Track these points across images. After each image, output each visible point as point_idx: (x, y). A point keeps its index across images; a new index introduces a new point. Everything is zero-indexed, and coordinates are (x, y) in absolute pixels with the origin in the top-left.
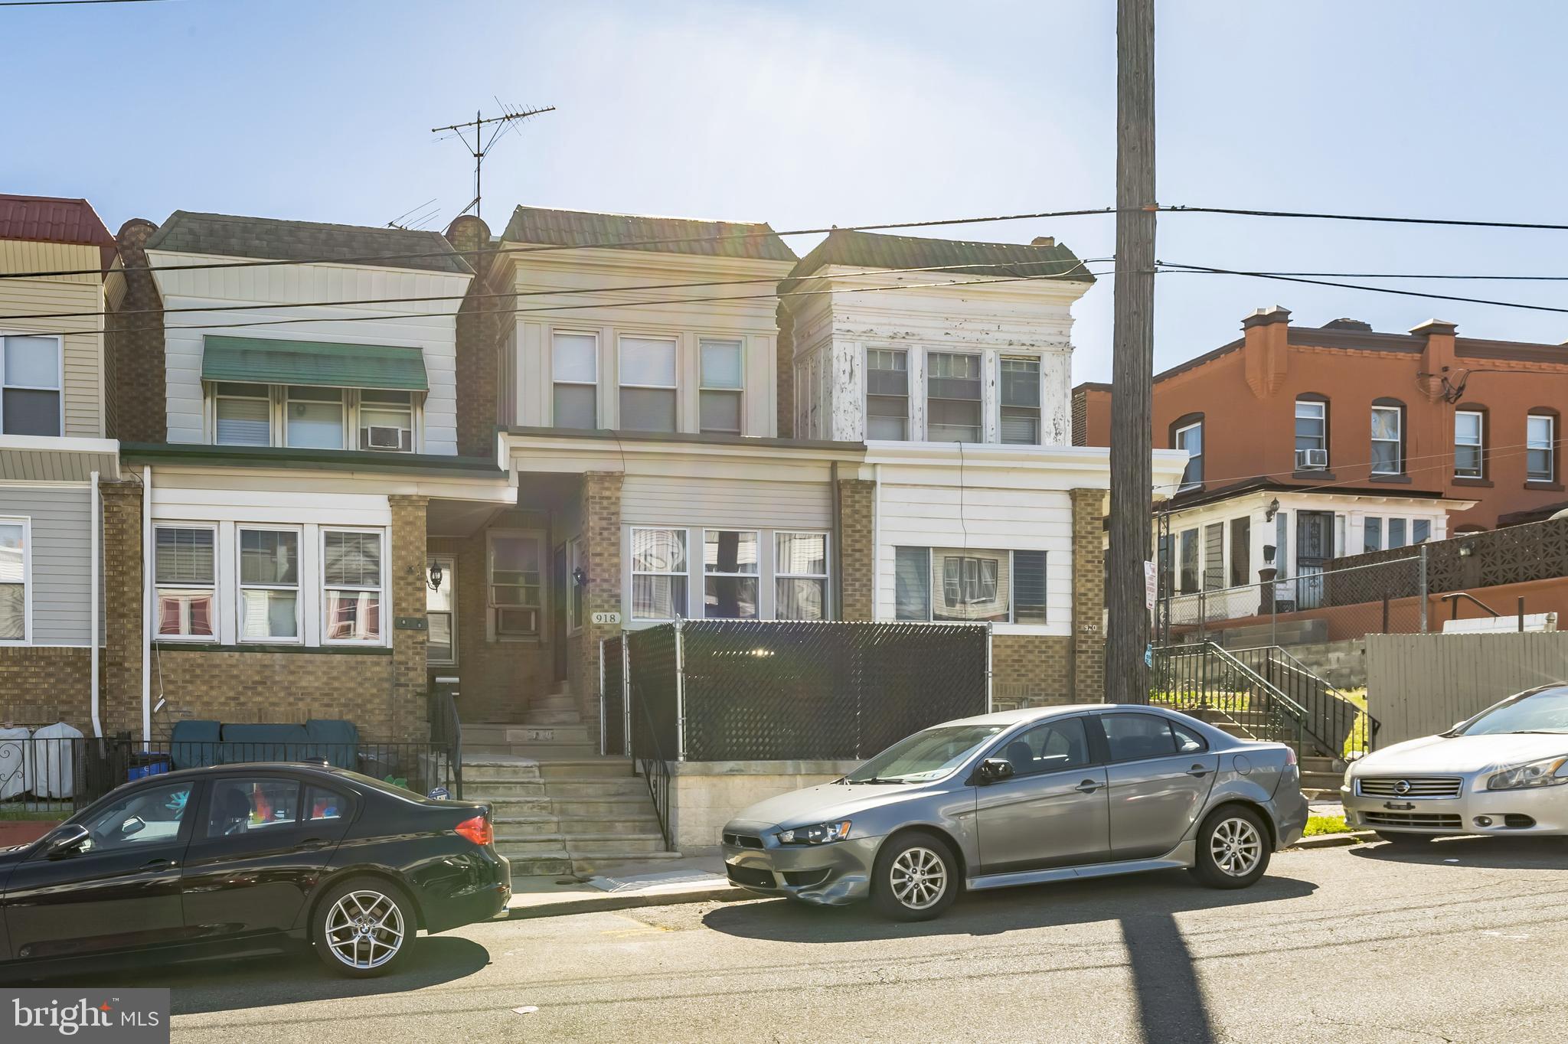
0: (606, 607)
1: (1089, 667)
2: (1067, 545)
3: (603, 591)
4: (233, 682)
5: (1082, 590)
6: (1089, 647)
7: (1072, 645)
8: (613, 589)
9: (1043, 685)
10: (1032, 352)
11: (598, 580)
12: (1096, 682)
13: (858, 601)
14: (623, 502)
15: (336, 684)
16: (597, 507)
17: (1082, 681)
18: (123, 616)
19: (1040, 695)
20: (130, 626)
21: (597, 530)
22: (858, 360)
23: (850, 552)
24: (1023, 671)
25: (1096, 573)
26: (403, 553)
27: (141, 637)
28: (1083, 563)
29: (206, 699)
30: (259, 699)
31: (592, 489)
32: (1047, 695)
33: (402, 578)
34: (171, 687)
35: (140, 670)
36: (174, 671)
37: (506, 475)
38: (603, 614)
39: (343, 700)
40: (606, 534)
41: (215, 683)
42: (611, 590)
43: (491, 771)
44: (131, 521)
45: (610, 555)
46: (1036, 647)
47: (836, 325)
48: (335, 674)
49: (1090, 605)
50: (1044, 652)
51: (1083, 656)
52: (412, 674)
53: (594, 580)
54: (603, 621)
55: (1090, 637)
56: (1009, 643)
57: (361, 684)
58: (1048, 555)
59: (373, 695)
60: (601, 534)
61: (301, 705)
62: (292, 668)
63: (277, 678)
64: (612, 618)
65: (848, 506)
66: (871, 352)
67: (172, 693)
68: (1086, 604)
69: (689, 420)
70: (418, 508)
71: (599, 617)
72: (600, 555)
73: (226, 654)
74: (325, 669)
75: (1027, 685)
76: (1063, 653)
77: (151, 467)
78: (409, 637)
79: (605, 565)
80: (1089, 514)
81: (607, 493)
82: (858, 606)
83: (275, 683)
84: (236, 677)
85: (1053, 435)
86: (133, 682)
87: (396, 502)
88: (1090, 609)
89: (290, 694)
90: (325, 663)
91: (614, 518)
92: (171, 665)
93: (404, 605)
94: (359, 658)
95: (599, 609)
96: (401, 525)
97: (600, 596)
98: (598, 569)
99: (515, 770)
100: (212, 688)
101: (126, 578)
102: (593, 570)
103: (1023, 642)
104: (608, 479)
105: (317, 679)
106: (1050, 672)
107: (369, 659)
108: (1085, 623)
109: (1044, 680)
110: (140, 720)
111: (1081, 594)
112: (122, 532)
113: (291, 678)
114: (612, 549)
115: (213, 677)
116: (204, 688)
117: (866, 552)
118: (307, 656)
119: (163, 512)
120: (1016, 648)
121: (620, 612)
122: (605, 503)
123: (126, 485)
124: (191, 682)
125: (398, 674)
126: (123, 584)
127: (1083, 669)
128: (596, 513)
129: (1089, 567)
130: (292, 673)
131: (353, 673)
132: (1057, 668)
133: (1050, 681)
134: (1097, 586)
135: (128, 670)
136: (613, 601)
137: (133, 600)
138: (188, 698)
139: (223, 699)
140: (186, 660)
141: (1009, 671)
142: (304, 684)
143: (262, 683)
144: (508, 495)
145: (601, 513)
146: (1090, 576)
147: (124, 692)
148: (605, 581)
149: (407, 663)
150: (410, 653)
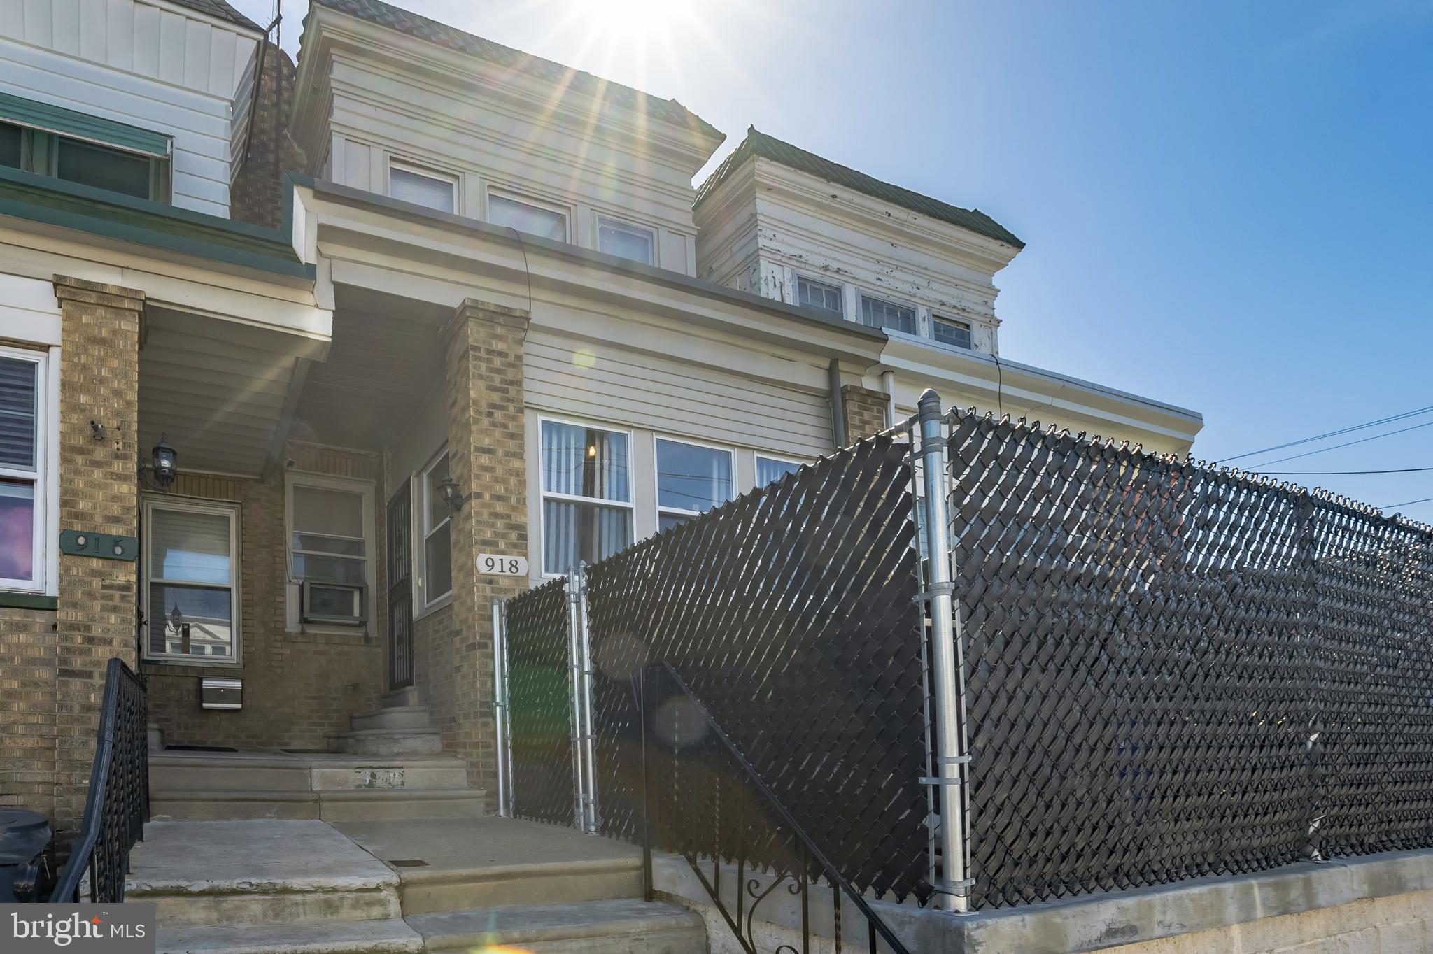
0: (502, 545)
3: (496, 515)
8: (513, 514)
11: (487, 497)
14: (527, 368)
21: (484, 407)
26: (85, 400)
31: (475, 333)
33: (80, 451)
38: (496, 558)
40: (499, 415)
42: (509, 517)
45: (507, 454)
47: (762, 240)
53: (479, 496)
54: (496, 570)
60: (490, 414)
64: (514, 565)
66: (803, 282)
70: (119, 313)
71: (490, 563)
72: (489, 451)
78: (95, 573)
79: (499, 471)
81: (500, 346)
87: (69, 291)
91: (513, 390)
93: (83, 506)
95: (488, 549)
96: (83, 344)
97: (492, 525)
98: (487, 477)
102: (478, 477)
104: (501, 320)
107: (3, 617)
114: (511, 445)
121: (526, 555)
122: (497, 362)
125: (66, 650)
128: (481, 377)
136: (514, 536)
144: (319, 323)
145: (491, 379)
148: (499, 498)
149: (88, 628)
150: (97, 606)
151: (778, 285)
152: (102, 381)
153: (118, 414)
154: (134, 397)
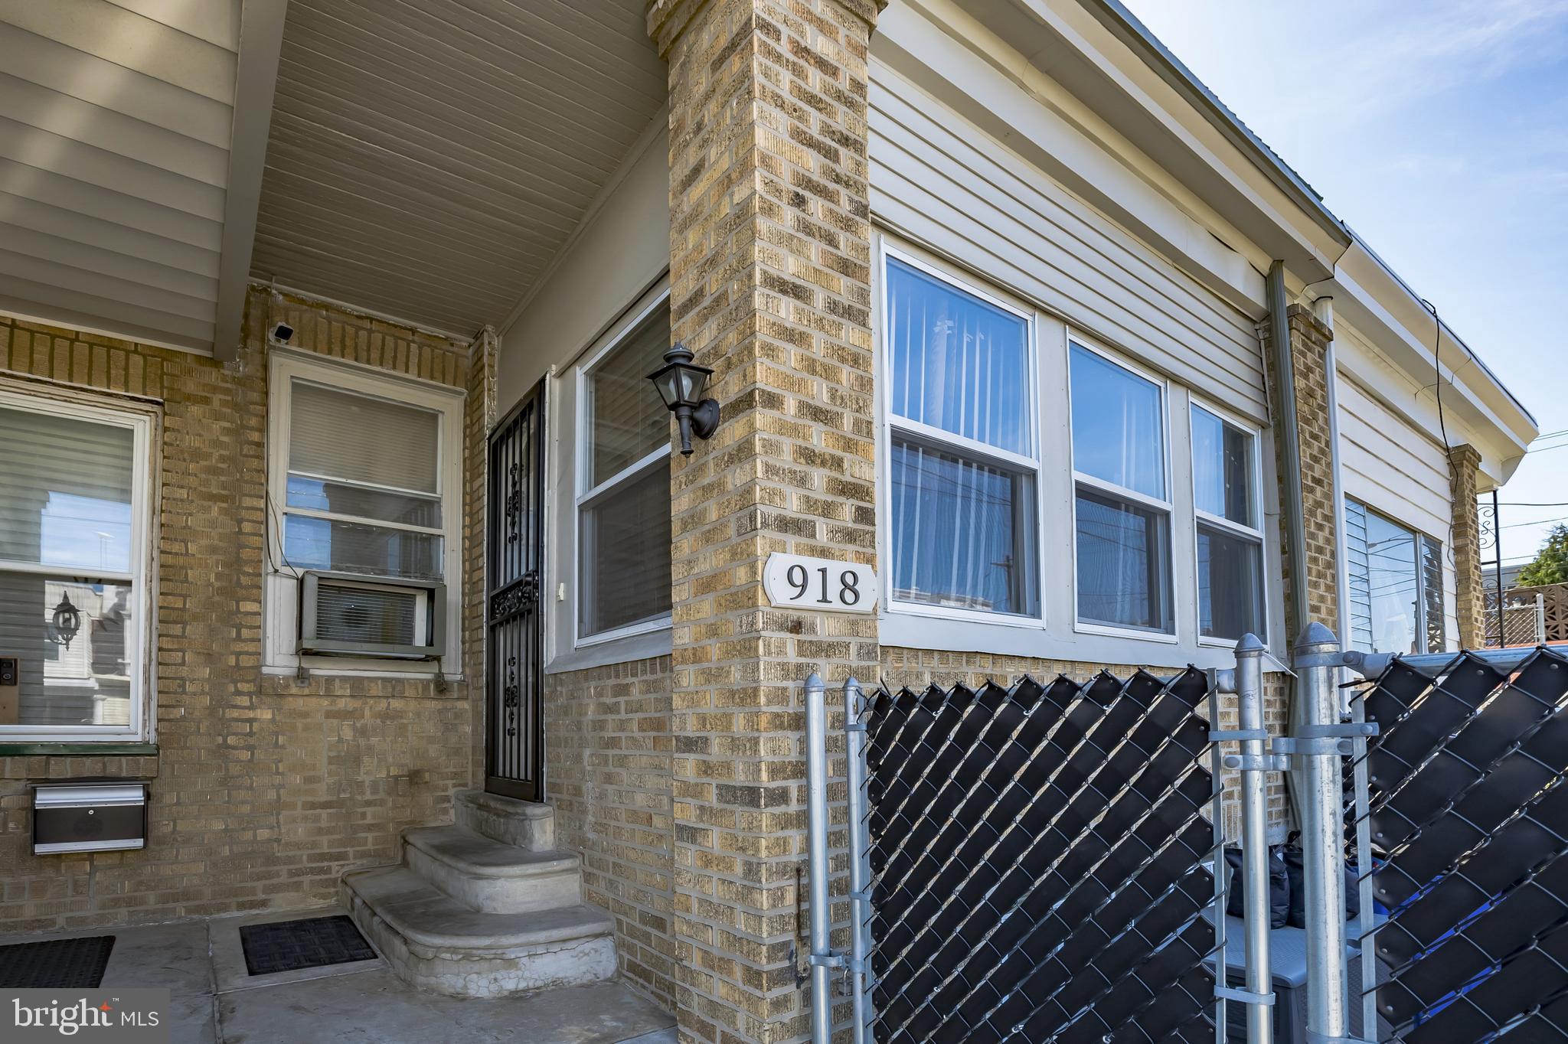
0: (822, 532)
3: (809, 456)
8: (847, 457)
11: (791, 405)
21: (785, 182)
38: (813, 564)
40: (817, 206)
42: (838, 463)
45: (833, 307)
53: (772, 401)
54: (812, 598)
60: (798, 201)
64: (847, 588)
71: (798, 577)
72: (797, 292)
79: (818, 346)
91: (846, 160)
95: (791, 540)
97: (802, 481)
98: (791, 356)
102: (770, 351)
117: (1327, 488)
121: (870, 560)
136: (847, 510)
145: (803, 119)
148: (818, 414)
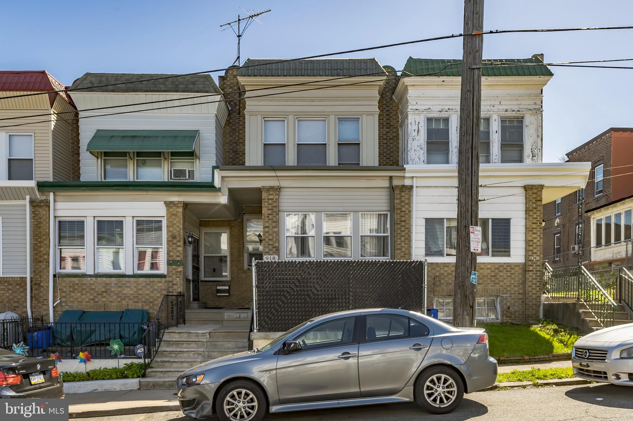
0: (271, 252)
1: (534, 279)
2: (522, 214)
3: (269, 245)
4: (92, 292)
5: (530, 239)
6: (534, 268)
7: (525, 268)
8: (276, 244)
9: (509, 289)
10: (518, 114)
11: (267, 240)
12: (538, 286)
13: (403, 247)
14: (281, 201)
15: (140, 292)
16: (266, 204)
17: (530, 286)
18: (40, 262)
19: (507, 294)
20: (43, 266)
21: (266, 215)
22: (422, 124)
23: (399, 222)
24: (497, 281)
25: (538, 229)
26: (171, 229)
27: (48, 272)
28: (530, 224)
29: (80, 300)
30: (104, 299)
31: (264, 195)
32: (510, 294)
33: (171, 241)
34: (64, 294)
35: (48, 287)
36: (65, 287)
37: (219, 190)
38: (269, 256)
39: (143, 300)
40: (271, 217)
41: (84, 292)
42: (273, 244)
43: (185, 335)
44: (44, 218)
45: (273, 227)
46: (505, 269)
47: (410, 107)
48: (140, 287)
49: (534, 246)
50: (509, 271)
51: (531, 273)
52: (175, 287)
53: (265, 240)
54: (269, 259)
55: (535, 263)
56: (489, 267)
57: (152, 292)
58: (511, 220)
59: (158, 297)
60: (268, 217)
61: (124, 302)
62: (120, 284)
63: (113, 290)
64: (274, 258)
65: (397, 199)
66: (429, 120)
67: (64, 297)
68: (532, 246)
69: (332, 159)
70: (178, 207)
71: (267, 258)
72: (268, 227)
73: (89, 279)
74: (135, 285)
75: (500, 289)
76: (520, 271)
77: (54, 193)
78: (174, 269)
79: (271, 232)
80: (534, 198)
81: (272, 197)
82: (403, 249)
83: (112, 292)
84: (92, 289)
85: (531, 157)
86: (45, 293)
87: (168, 204)
88: (535, 248)
89: (119, 297)
90: (135, 282)
91: (275, 209)
92: (64, 284)
93: (171, 254)
94: (151, 279)
95: (267, 254)
96: (171, 215)
97: (268, 247)
98: (267, 234)
99: (197, 335)
100: (82, 294)
101: (42, 244)
102: (264, 235)
103: (497, 266)
104: (271, 190)
105: (131, 290)
106: (512, 282)
107: (156, 280)
108: (531, 256)
109: (509, 286)
110: (48, 310)
111: (529, 241)
112: (40, 223)
113: (119, 289)
114: (274, 224)
115: (83, 289)
116: (79, 295)
117: (407, 222)
118: (127, 279)
119: (59, 213)
120: (493, 269)
121: (278, 255)
122: (270, 202)
123: (42, 201)
124: (73, 292)
125: (169, 287)
126: (40, 247)
127: (530, 279)
128: (265, 207)
129: (534, 226)
130: (120, 287)
131: (148, 287)
132: (517, 279)
133: (512, 286)
134: (539, 236)
135: (43, 287)
136: (274, 250)
137: (45, 254)
138: (71, 299)
139: (87, 300)
140: (70, 282)
141: (489, 281)
142: (125, 292)
143: (106, 292)
144: (223, 199)
145: (268, 207)
146: (535, 231)
147: (41, 297)
148: (270, 240)
149: (173, 282)
150: (174, 276)
151: (417, 123)
152: (175, 224)
153: (178, 231)
154: (181, 227)
